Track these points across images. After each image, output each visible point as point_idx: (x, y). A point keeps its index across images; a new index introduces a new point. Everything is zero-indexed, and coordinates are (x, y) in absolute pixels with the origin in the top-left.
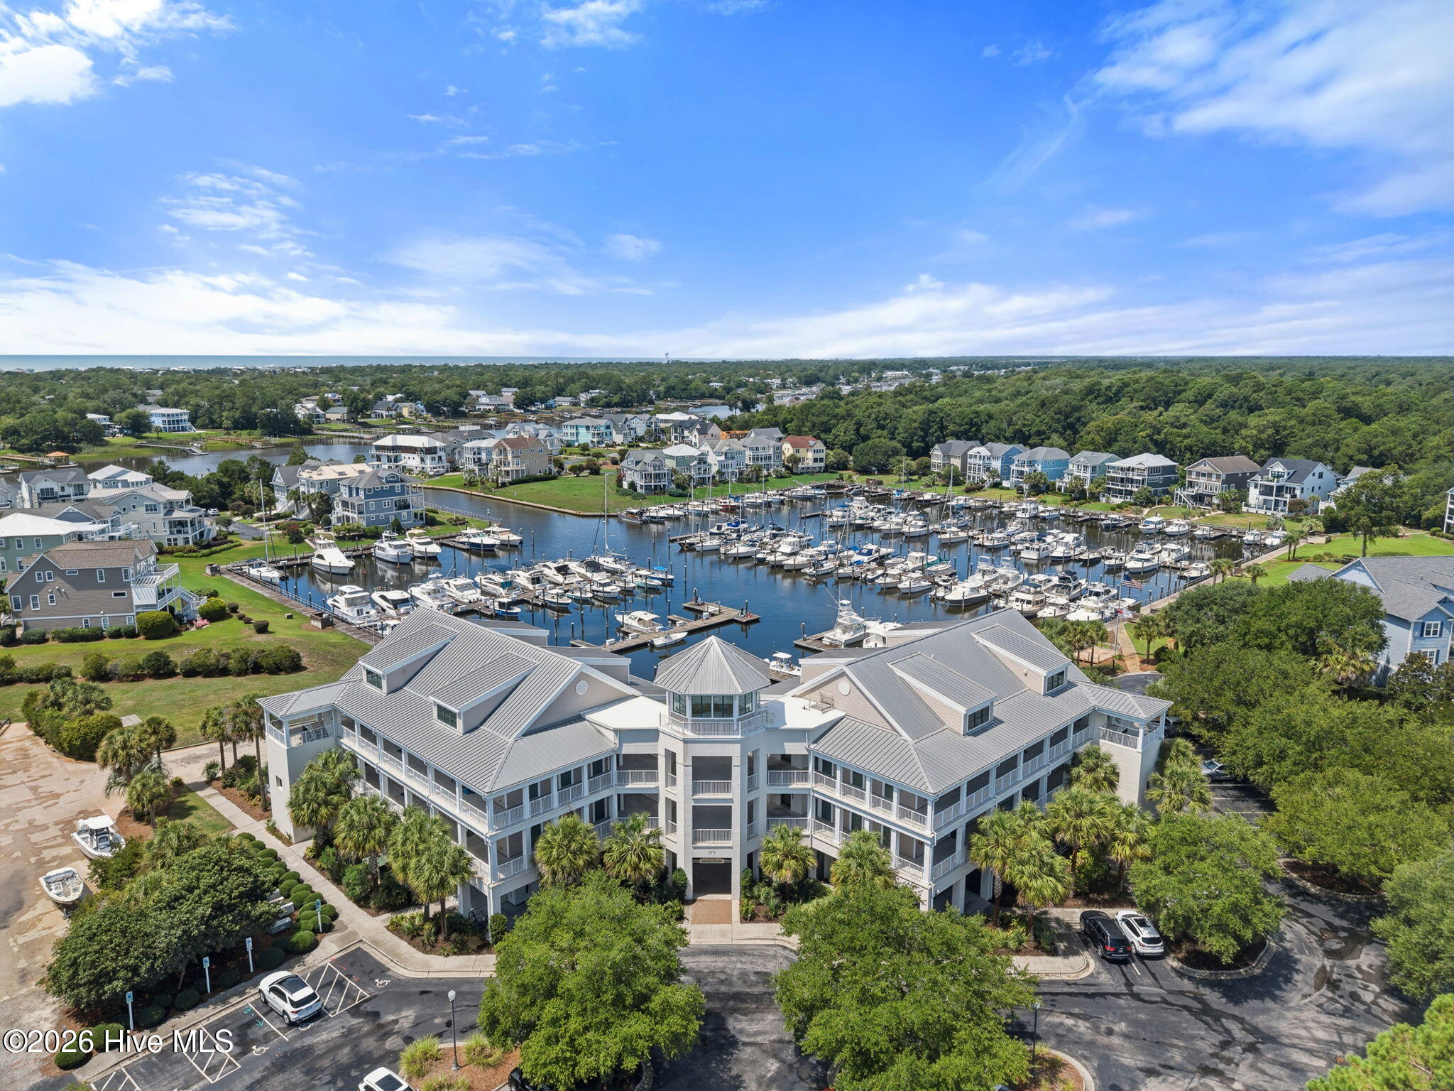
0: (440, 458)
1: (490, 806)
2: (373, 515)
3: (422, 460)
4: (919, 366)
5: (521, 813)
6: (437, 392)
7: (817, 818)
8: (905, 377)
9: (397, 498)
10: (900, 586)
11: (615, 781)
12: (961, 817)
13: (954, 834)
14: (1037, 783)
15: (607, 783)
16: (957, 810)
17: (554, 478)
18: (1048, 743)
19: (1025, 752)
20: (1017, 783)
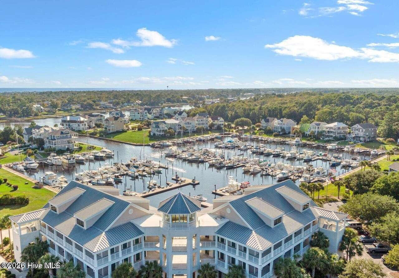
0: (85, 125)
1: (95, 257)
2: (60, 146)
3: (79, 125)
4: (257, 91)
5: (107, 259)
6: (84, 101)
7: (219, 259)
8: (252, 95)
9: (68, 139)
10: (250, 170)
11: (143, 246)
12: (272, 258)
13: (269, 265)
14: (299, 245)
15: (140, 247)
16: (270, 256)
17: (126, 132)
18: (303, 230)
19: (295, 233)
20: (292, 245)
